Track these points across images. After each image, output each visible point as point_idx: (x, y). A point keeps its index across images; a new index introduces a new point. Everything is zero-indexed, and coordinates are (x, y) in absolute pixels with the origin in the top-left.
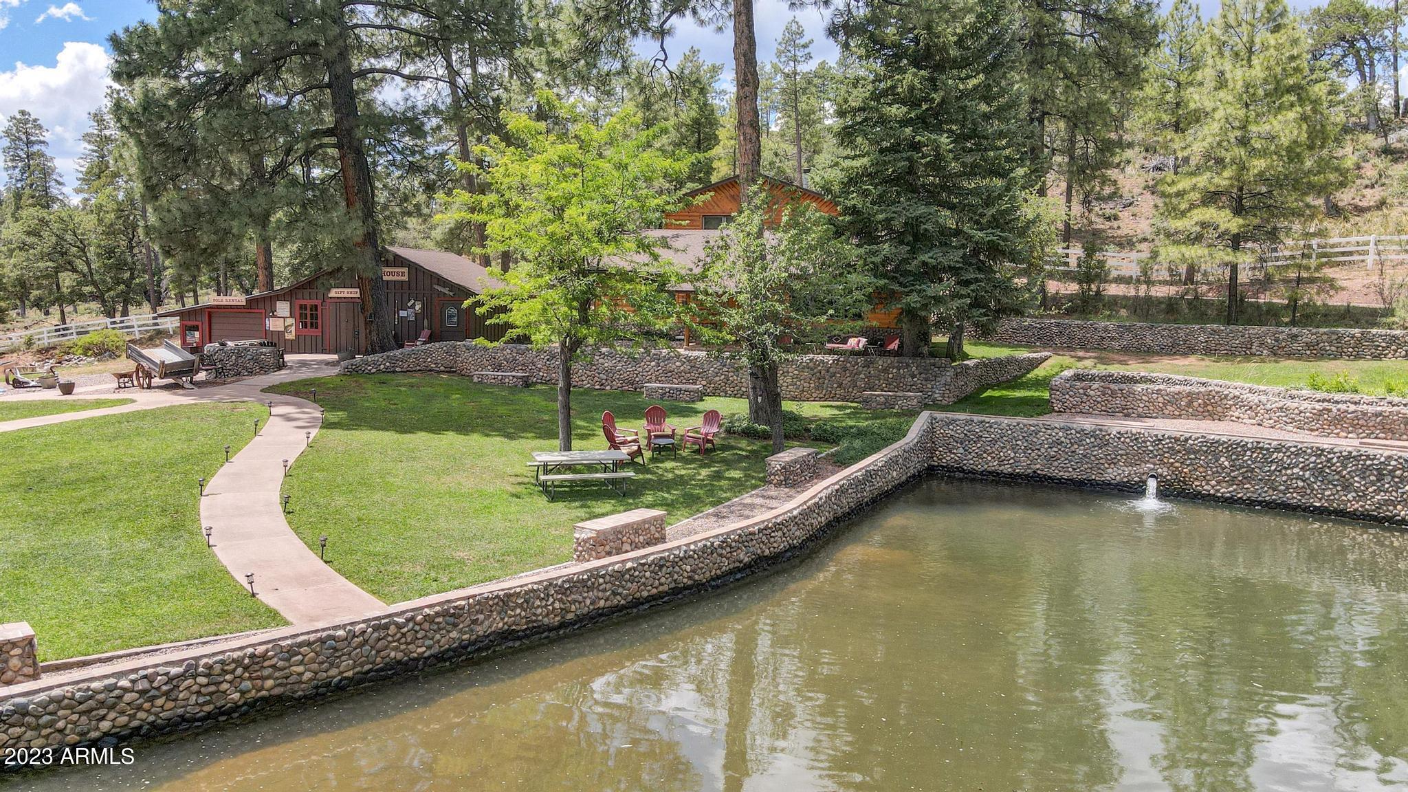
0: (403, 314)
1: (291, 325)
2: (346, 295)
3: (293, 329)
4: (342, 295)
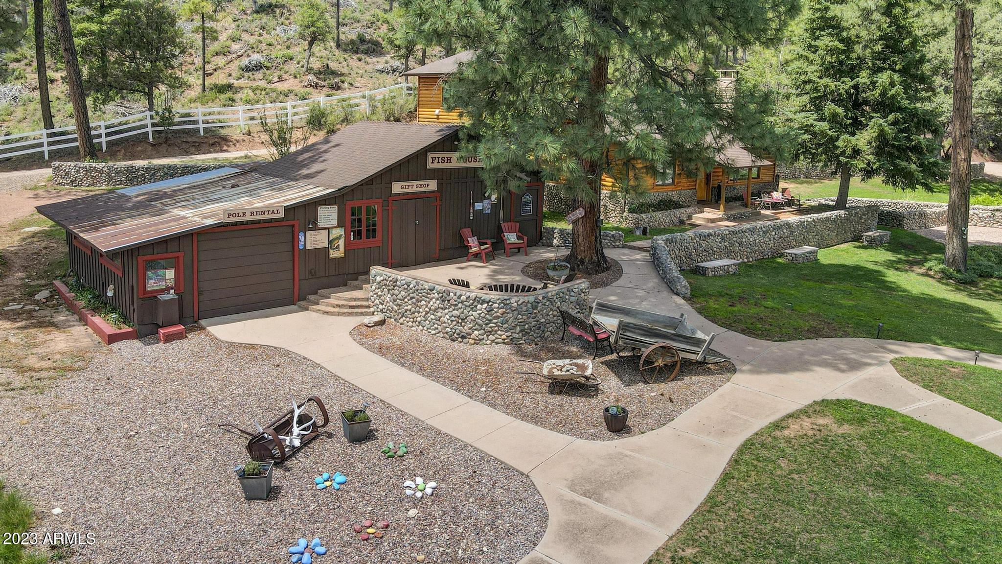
0: (478, 206)
1: (338, 238)
2: (415, 189)
3: (341, 243)
4: (410, 190)
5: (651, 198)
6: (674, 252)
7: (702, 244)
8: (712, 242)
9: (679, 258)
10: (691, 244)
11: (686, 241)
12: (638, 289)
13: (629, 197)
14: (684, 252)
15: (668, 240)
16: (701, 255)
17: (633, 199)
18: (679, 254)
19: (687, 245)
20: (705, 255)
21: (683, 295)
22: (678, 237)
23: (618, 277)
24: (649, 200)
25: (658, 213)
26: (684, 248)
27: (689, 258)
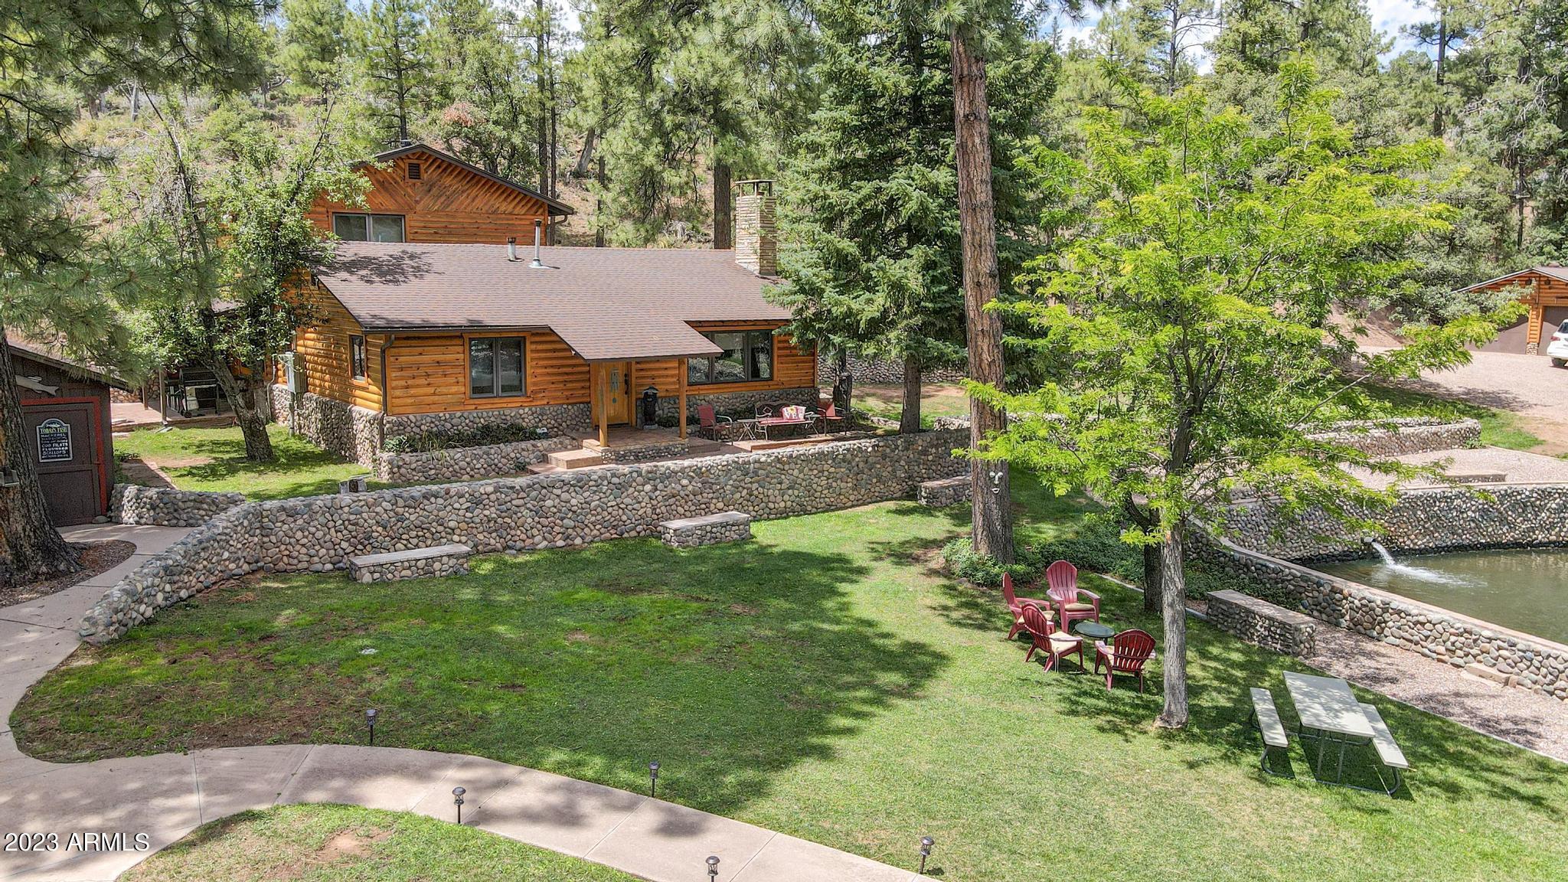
5: (454, 421)
6: (306, 533)
7: (407, 515)
8: (439, 511)
9: (329, 544)
10: (364, 515)
11: (346, 509)
12: (25, 624)
13: (388, 422)
14: (345, 532)
15: (283, 509)
16: (404, 537)
17: (400, 424)
18: (328, 537)
19: (352, 517)
20: (417, 536)
21: (85, 639)
22: (318, 502)
23: (46, 594)
24: (448, 426)
25: (452, 452)
26: (343, 524)
27: (361, 543)
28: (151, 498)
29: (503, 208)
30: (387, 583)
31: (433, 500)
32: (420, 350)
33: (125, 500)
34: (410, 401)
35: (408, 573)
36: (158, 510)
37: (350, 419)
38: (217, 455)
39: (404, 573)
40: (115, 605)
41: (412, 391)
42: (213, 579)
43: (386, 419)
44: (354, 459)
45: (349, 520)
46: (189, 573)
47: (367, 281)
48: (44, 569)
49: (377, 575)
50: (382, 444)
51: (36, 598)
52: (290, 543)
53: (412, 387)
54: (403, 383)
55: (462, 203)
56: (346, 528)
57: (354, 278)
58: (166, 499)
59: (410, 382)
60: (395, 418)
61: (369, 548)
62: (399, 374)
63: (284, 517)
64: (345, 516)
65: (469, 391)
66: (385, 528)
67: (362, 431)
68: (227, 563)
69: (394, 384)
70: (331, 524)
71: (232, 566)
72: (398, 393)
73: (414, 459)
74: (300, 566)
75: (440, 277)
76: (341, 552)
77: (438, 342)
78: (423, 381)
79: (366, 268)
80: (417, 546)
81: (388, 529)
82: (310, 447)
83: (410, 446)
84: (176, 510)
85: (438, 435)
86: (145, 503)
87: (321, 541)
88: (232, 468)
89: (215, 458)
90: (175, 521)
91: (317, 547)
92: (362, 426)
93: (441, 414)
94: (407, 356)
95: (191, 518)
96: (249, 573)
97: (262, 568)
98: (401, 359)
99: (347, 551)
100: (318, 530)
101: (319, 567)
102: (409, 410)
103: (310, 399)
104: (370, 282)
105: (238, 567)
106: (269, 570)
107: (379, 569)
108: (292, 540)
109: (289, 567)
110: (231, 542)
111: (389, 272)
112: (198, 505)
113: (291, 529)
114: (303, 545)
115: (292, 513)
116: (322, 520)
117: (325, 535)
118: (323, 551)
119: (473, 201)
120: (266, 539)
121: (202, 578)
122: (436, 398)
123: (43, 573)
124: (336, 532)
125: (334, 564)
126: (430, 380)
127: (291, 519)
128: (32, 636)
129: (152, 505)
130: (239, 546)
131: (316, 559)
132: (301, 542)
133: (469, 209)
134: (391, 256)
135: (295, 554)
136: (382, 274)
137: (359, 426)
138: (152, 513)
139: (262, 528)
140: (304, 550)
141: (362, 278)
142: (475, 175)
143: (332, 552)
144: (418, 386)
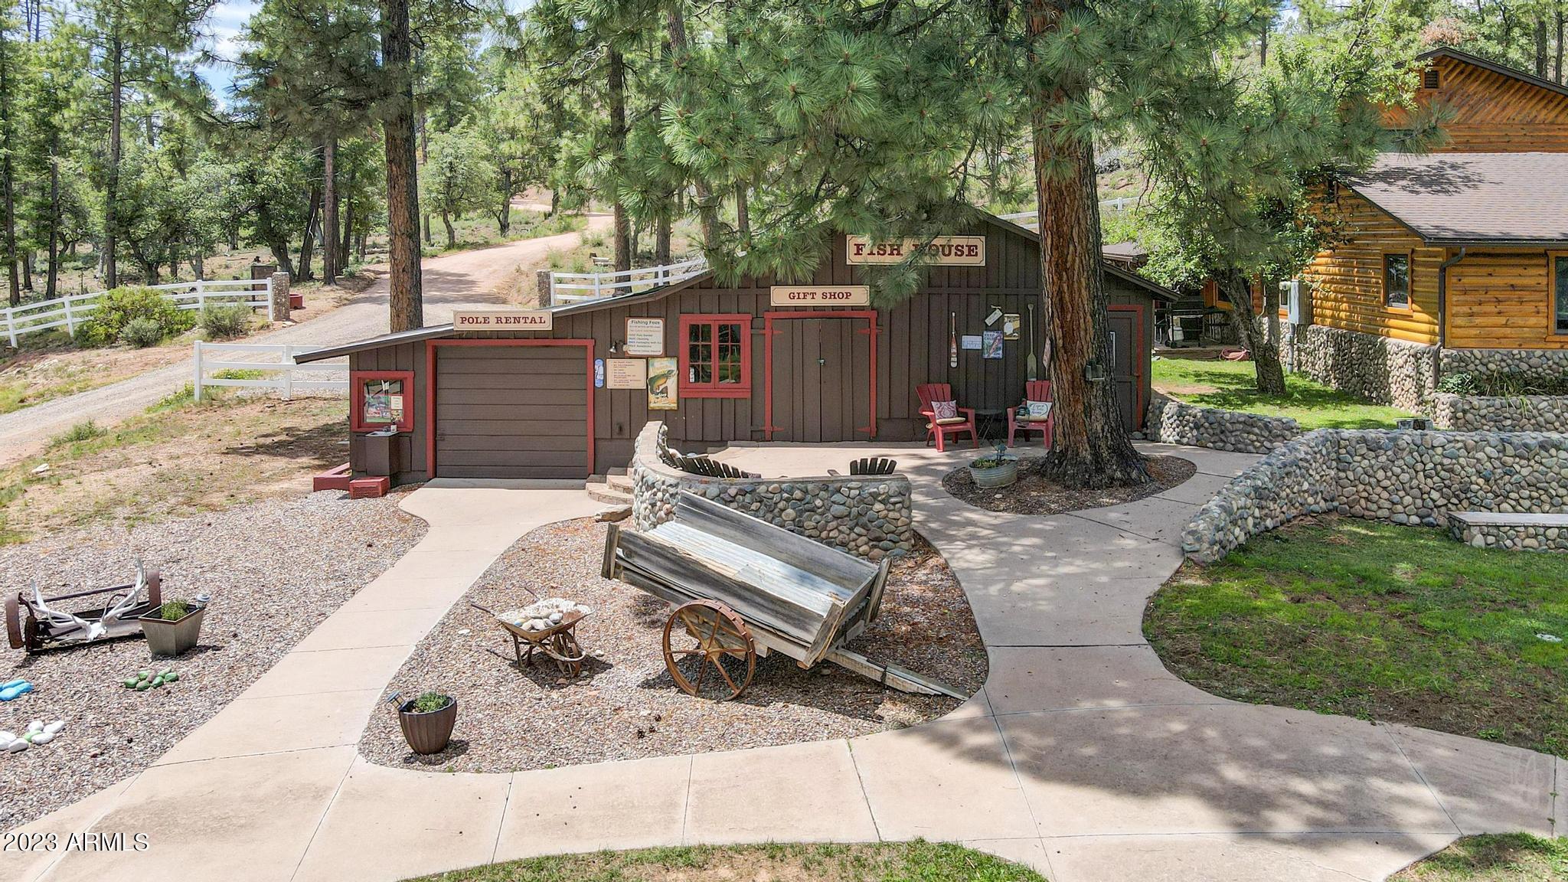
0: (971, 342)
1: (666, 376)
2: (819, 301)
3: (672, 384)
4: (809, 302)
5: (1533, 361)
6: (1389, 474)
7: (1517, 467)
8: (1561, 467)
9: (1416, 492)
10: (1462, 460)
11: (1439, 450)
12: (1117, 530)
13: (1447, 356)
14: (1436, 479)
15: (1363, 440)
16: (1513, 495)
17: (1462, 360)
18: (1415, 483)
19: (1446, 461)
20: (1531, 498)
21: (1189, 555)
22: (1405, 437)
23: (1125, 501)
24: (1524, 367)
25: (1535, 400)
26: (1435, 468)
27: (1457, 496)
28: (1195, 417)
29: (1542, 117)
30: (1509, 553)
31: (1553, 451)
32: (1490, 270)
33: (1164, 417)
34: (1474, 332)
35: (1532, 542)
36: (1202, 430)
37: (1382, 351)
38: (1223, 386)
39: (1528, 542)
40: (1216, 522)
41: (1478, 320)
42: (1294, 512)
43: (1443, 352)
44: (1385, 400)
45: (1441, 464)
46: (1274, 500)
47: (1412, 192)
48: (1118, 474)
49: (1491, 539)
50: (1436, 382)
51: (1117, 504)
52: (1369, 484)
53: (1479, 315)
54: (1466, 309)
55: (1489, 113)
56: (1437, 474)
57: (1393, 188)
58: (1212, 419)
59: (1475, 309)
60: (1455, 352)
61: (1465, 503)
62: (1462, 298)
63: (1364, 451)
64: (1437, 459)
65: (1553, 325)
66: (1487, 481)
67: (1399, 367)
68: (1306, 495)
69: (1455, 309)
70: (1419, 466)
71: (1310, 500)
72: (1459, 321)
73: (1484, 403)
74: (1380, 513)
75: (1500, 187)
76: (1431, 504)
77: (1513, 261)
78: (1490, 308)
79: (1404, 178)
80: (1529, 510)
81: (1492, 482)
82: (1318, 386)
83: (1476, 387)
84: (1222, 432)
85: (1511, 376)
86: (1188, 421)
87: (1407, 486)
88: (1245, 398)
89: (1221, 389)
90: (1221, 444)
91: (1402, 493)
92: (1401, 362)
93: (1515, 352)
94: (1473, 278)
95: (1240, 442)
96: (1325, 512)
97: (1336, 509)
98: (1465, 280)
99: (1439, 503)
100: (1403, 470)
101: (1403, 518)
102: (1472, 343)
103: (1318, 332)
104: (1417, 193)
105: (1316, 503)
106: (1343, 513)
107: (1495, 531)
108: (1372, 480)
109: (1366, 513)
110: (1311, 472)
111: (1435, 181)
112: (1248, 429)
113: (1372, 467)
114: (1385, 488)
115: (1374, 447)
116: (1408, 459)
117: (1411, 479)
118: (1408, 500)
119: (1504, 108)
120: (1342, 475)
121: (1285, 509)
122: (1508, 331)
123: (1118, 479)
124: (1426, 477)
125: (1421, 517)
126: (1500, 307)
127: (1372, 454)
128: (1129, 543)
129: (1196, 424)
130: (1318, 477)
131: (1400, 508)
132: (1382, 484)
133: (1498, 119)
134: (1428, 166)
135: (1375, 497)
136: (1424, 184)
137: (1395, 362)
138: (1195, 432)
139: (1339, 460)
140: (1385, 495)
141: (1404, 188)
142: (1509, 78)
143: (1419, 502)
144: (1485, 314)
